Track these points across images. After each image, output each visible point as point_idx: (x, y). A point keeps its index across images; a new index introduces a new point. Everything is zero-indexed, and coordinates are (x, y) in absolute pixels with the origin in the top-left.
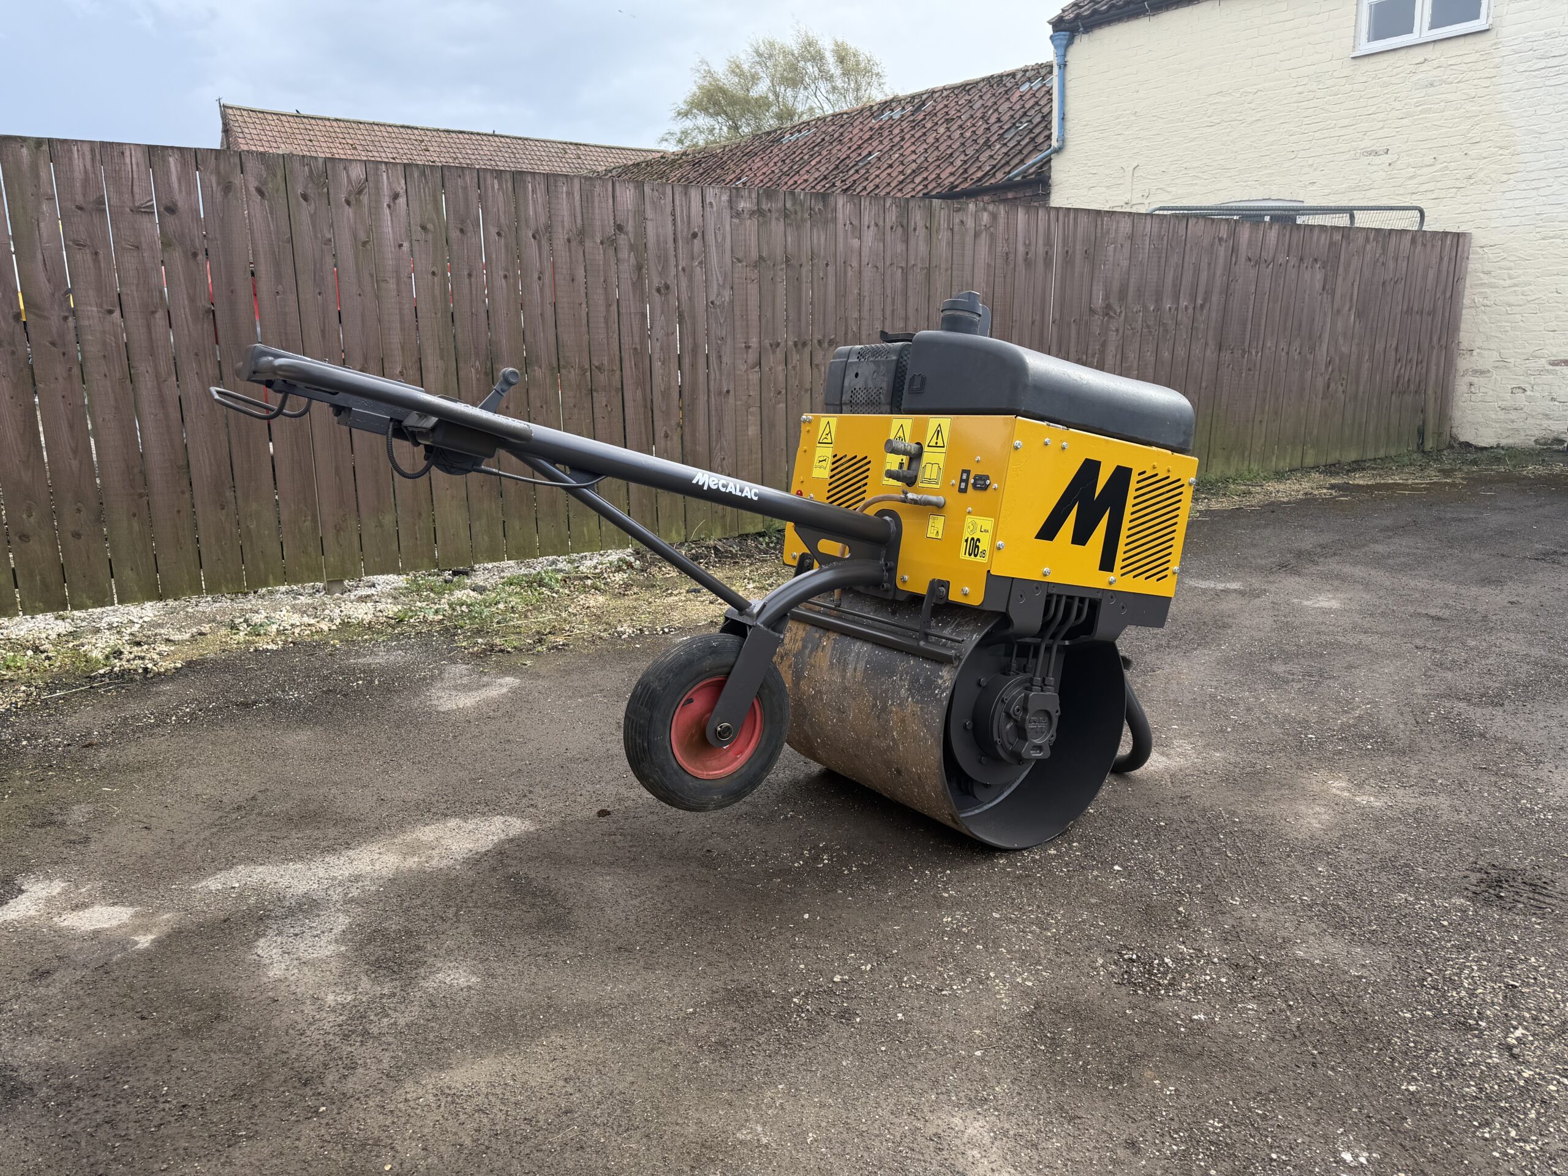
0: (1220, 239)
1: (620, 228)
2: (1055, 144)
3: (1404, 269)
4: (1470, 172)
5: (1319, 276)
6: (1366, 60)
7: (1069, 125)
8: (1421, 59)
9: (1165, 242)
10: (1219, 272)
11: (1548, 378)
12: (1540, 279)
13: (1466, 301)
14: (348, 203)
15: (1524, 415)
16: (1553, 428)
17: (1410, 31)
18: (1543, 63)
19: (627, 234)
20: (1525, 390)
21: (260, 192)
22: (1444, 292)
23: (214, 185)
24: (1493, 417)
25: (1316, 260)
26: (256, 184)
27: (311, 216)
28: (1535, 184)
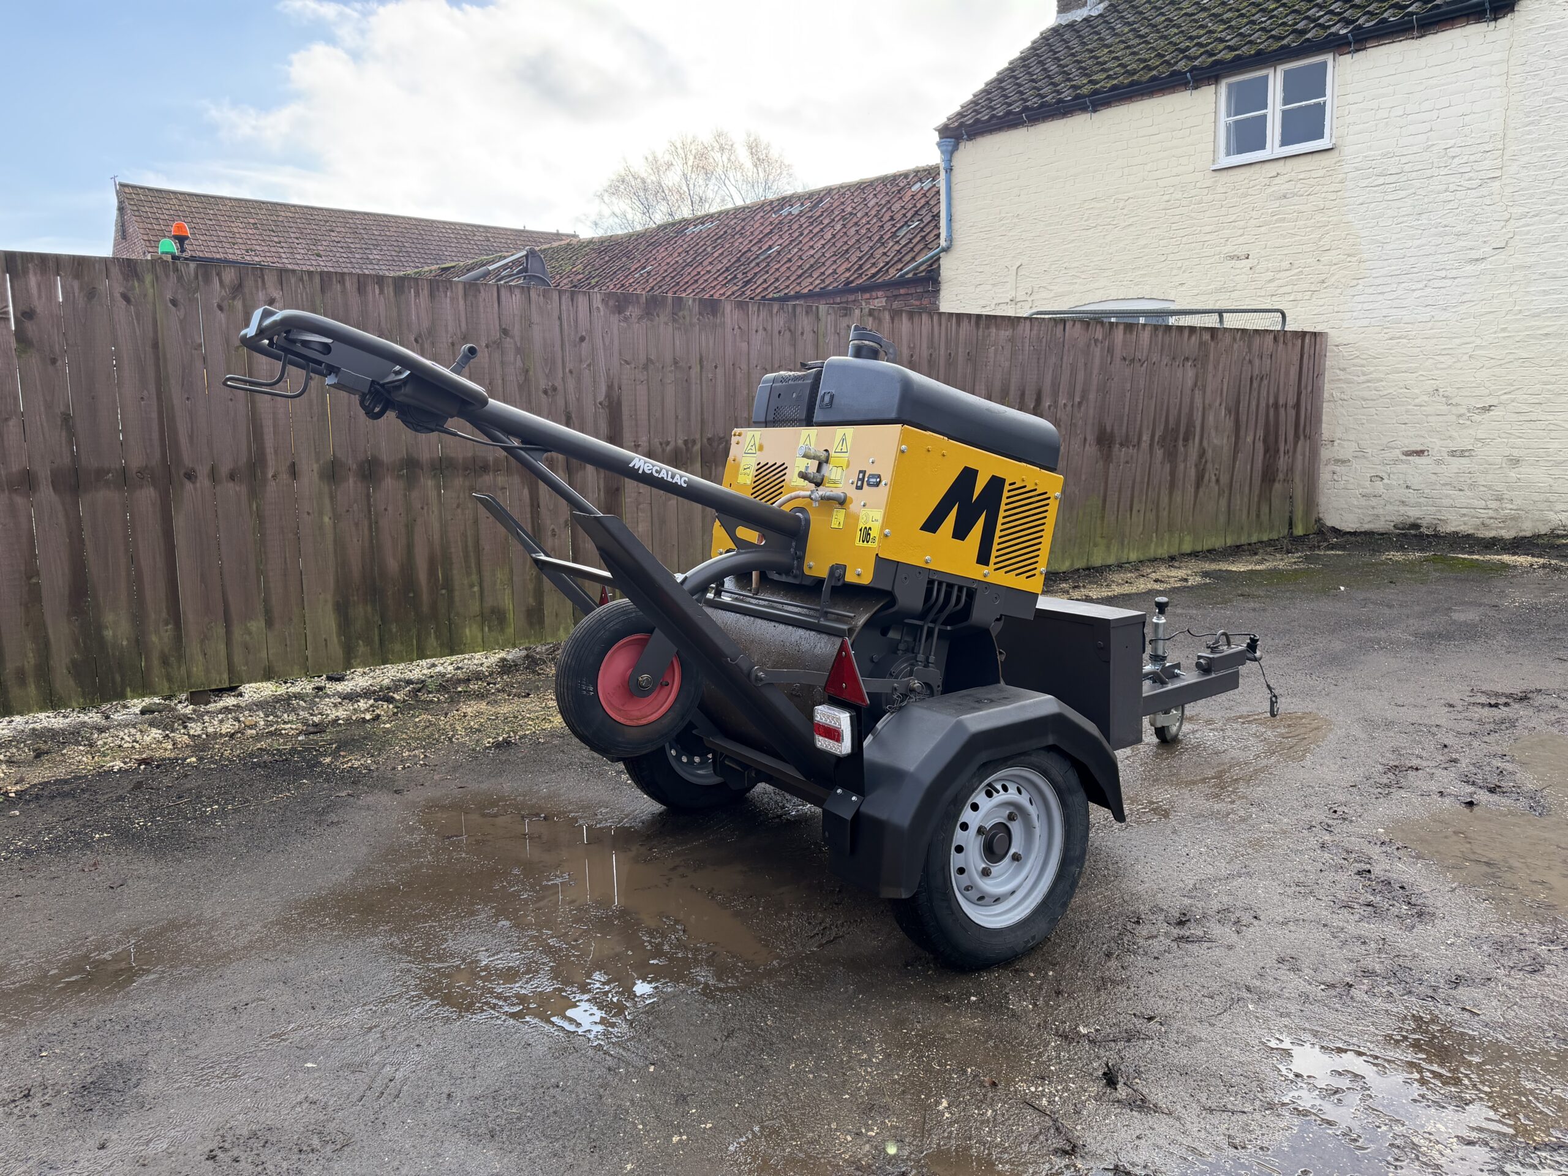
0: (1096, 341)
1: (505, 332)
2: (943, 243)
3: (1268, 366)
4: (1323, 277)
5: (1191, 373)
6: (1225, 173)
7: (956, 226)
8: (1275, 174)
9: (1044, 344)
10: (1095, 372)
11: (1402, 467)
12: (1389, 376)
13: (1326, 395)
14: (220, 308)
15: (1383, 502)
16: (1410, 514)
17: (1263, 147)
18: (1381, 180)
19: (512, 337)
20: (1382, 479)
21: (126, 298)
22: (1306, 387)
23: (77, 291)
24: (1356, 503)
25: (1187, 359)
26: (122, 290)
27: (181, 322)
28: (1380, 289)
